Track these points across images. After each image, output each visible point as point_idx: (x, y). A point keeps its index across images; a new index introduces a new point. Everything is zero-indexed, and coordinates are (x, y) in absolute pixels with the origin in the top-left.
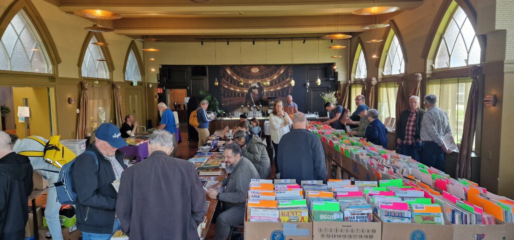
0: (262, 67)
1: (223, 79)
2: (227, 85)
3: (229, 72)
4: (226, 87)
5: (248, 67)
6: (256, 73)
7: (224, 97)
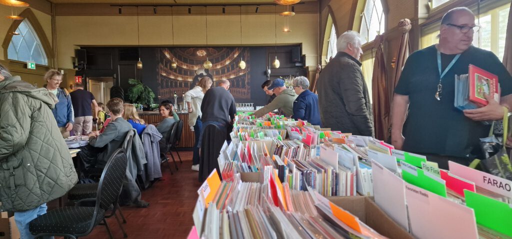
0: (211, 49)
1: (160, 64)
2: (166, 72)
3: (168, 56)
4: (164, 74)
5: (192, 49)
6: (203, 57)
7: (162, 88)
